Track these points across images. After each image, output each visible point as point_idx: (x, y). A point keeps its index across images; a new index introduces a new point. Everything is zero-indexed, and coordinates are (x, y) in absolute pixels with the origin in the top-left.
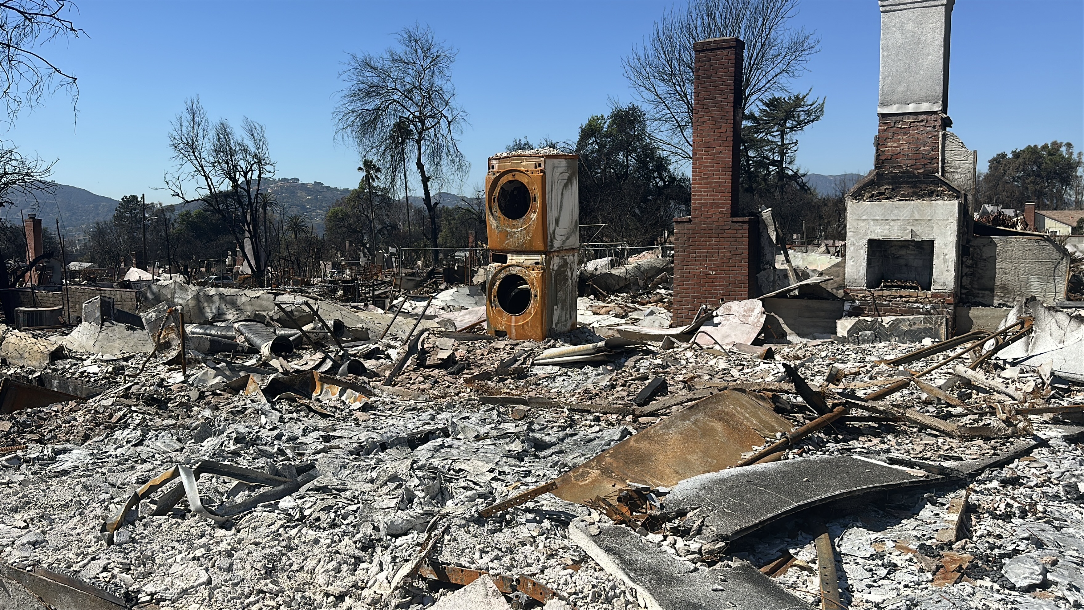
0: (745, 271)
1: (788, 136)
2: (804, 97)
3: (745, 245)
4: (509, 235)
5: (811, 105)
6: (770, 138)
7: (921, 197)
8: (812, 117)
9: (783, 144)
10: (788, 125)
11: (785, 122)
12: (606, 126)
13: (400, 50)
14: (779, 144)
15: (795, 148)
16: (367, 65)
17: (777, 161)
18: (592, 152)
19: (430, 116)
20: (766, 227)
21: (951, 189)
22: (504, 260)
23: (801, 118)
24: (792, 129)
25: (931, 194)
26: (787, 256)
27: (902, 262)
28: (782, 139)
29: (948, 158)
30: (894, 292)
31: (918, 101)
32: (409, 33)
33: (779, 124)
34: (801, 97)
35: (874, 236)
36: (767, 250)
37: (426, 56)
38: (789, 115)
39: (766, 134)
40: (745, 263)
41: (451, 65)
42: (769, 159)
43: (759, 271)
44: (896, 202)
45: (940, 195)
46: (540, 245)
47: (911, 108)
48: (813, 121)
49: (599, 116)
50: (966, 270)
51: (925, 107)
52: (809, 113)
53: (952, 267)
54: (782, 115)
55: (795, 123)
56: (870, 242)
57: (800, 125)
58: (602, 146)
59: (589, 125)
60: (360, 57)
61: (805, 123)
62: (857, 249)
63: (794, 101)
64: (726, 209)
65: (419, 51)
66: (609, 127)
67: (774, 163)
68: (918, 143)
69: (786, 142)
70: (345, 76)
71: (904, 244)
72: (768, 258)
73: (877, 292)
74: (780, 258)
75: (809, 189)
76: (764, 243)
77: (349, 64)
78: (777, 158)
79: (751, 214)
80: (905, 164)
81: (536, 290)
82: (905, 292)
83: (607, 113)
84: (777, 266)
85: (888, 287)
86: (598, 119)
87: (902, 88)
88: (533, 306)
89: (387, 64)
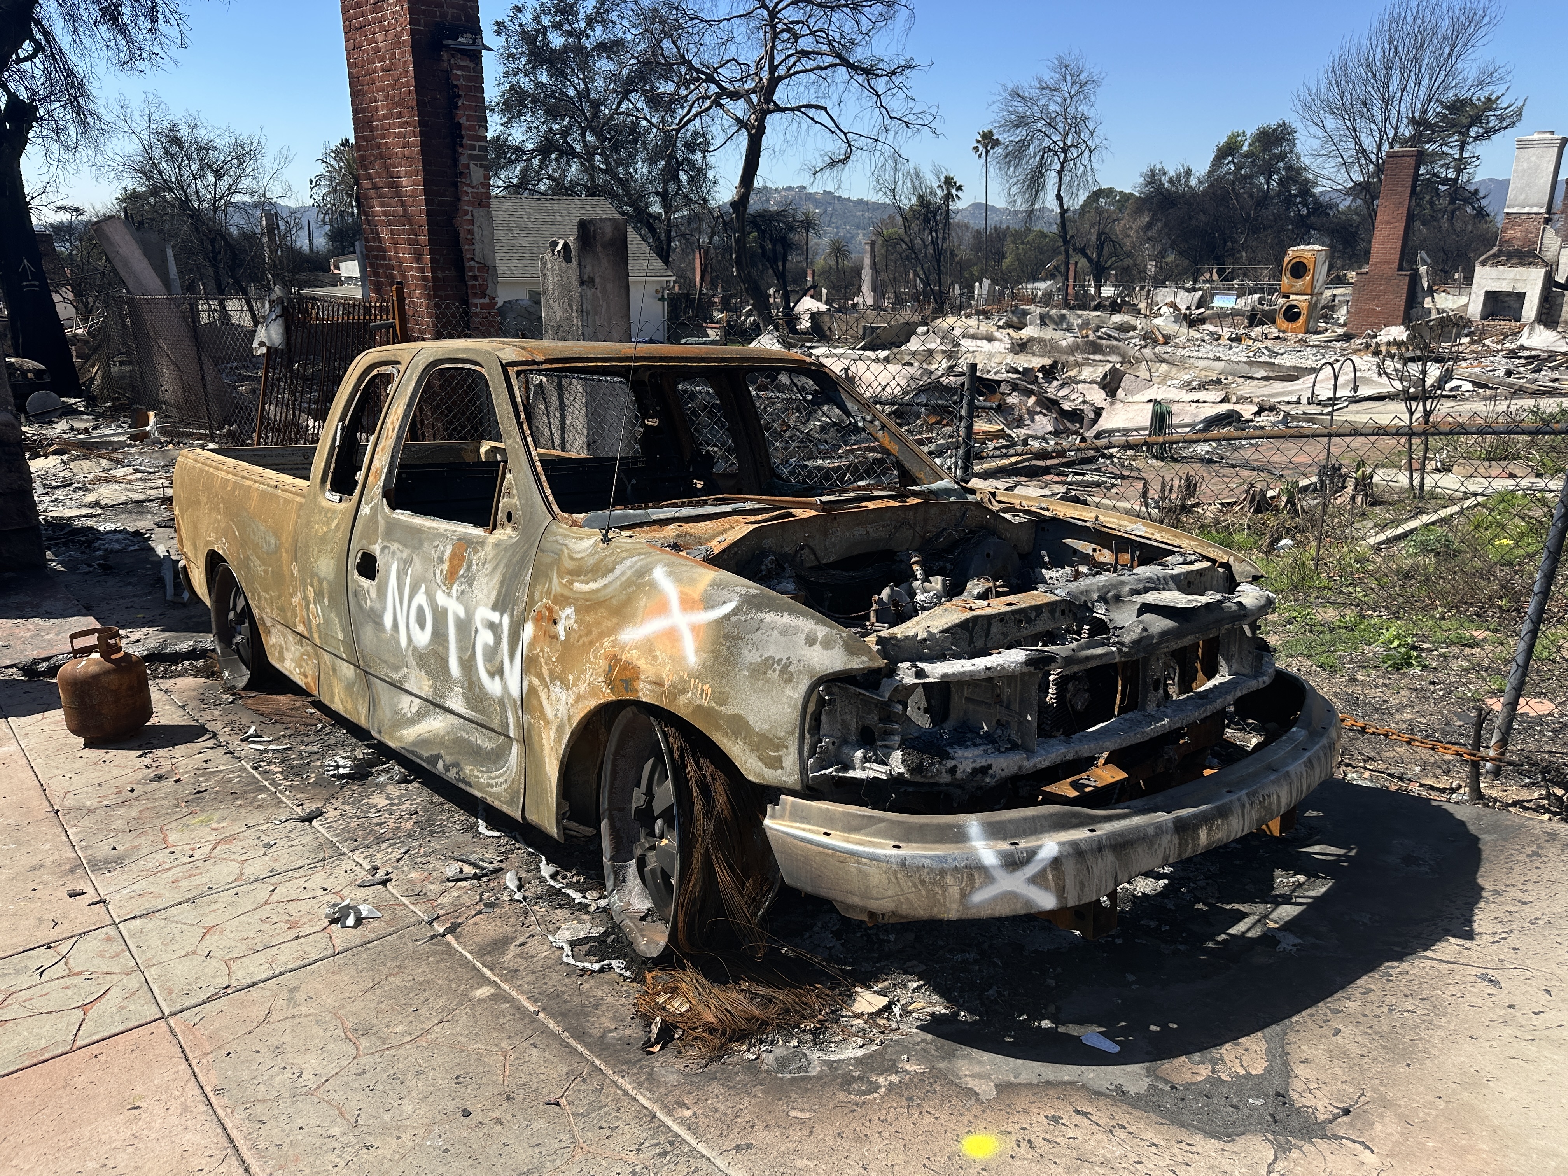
0: (1402, 308)
1: (1470, 147)
2: (1498, 98)
3: (1405, 291)
4: (1293, 286)
5: (1506, 108)
6: (1446, 149)
7: (1523, 265)
8: (1505, 124)
9: (1462, 158)
10: (1472, 134)
11: (1468, 130)
12: (1247, 144)
13: (1050, 77)
14: (1457, 157)
15: (1477, 163)
16: (1016, 94)
17: (1451, 179)
18: (1228, 173)
19: (1072, 146)
20: (1421, 278)
21: (1543, 261)
22: (1288, 297)
23: (1491, 125)
24: (1476, 138)
25: (1530, 263)
26: (1433, 298)
27: (1506, 305)
28: (1462, 150)
29: (1545, 242)
30: (1496, 323)
31: (1532, 206)
32: (1060, 59)
33: (1460, 133)
34: (1493, 97)
35: (1489, 289)
36: (1420, 294)
37: (1074, 83)
38: (1476, 120)
39: (1441, 145)
40: (1403, 303)
41: (1098, 90)
42: (1439, 177)
43: (1412, 308)
44: (1506, 268)
45: (1536, 264)
46: (1309, 291)
47: (1526, 210)
48: (1505, 128)
49: (1241, 131)
50: (1545, 311)
51: (1535, 210)
52: (1502, 118)
53: (1535, 308)
54: (1465, 121)
55: (1481, 131)
56: (1487, 292)
57: (1489, 133)
58: (1239, 167)
59: (1228, 143)
60: (1010, 86)
61: (1495, 131)
62: (1478, 296)
63: (1484, 103)
64: (1395, 266)
65: (1069, 77)
66: (1250, 145)
67: (1446, 181)
68: (1527, 232)
69: (1466, 155)
70: (995, 107)
71: (1509, 294)
72: (1420, 300)
73: (1486, 323)
74: (1428, 300)
75: (1488, 215)
76: (1419, 289)
77: (1000, 94)
78: (1452, 175)
79: (1412, 269)
80: (1517, 244)
81: (1304, 312)
82: (1503, 323)
83: (1251, 130)
84: (1426, 306)
85: (1493, 320)
86: (1239, 135)
87: (1523, 197)
88: (1302, 319)
89: (1035, 92)
